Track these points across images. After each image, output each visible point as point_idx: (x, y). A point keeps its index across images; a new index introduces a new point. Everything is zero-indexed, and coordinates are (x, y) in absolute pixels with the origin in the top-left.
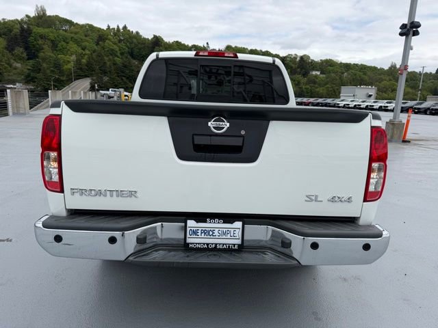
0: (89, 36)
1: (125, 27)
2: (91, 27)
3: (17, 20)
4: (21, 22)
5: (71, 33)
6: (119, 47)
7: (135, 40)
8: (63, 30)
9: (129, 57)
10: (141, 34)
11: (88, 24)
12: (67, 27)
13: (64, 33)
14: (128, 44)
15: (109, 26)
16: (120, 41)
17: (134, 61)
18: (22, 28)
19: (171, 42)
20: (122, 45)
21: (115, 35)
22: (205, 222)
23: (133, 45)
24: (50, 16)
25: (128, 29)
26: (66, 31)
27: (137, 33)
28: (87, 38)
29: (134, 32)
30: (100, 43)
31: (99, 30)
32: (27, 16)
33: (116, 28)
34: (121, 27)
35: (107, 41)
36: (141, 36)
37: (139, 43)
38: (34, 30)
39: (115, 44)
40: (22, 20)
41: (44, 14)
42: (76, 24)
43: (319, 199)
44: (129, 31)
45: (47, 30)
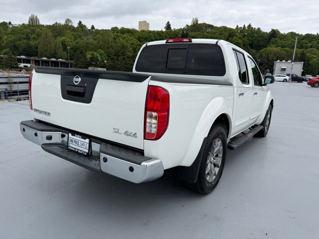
0: (223, 34)
1: (250, 26)
2: (225, 28)
3: (181, 29)
4: (183, 30)
5: (211, 34)
6: (243, 41)
7: (256, 35)
8: (207, 32)
9: (249, 47)
10: (261, 29)
11: (223, 26)
12: (209, 30)
13: (207, 34)
14: (250, 38)
15: (237, 26)
16: (244, 36)
17: (253, 50)
18: (183, 33)
19: (286, 33)
20: (246, 39)
21: (241, 32)
22: (75, 136)
23: (253, 39)
24: (200, 24)
25: (252, 26)
26: (208, 32)
27: (259, 29)
28: (221, 36)
29: (256, 28)
30: (230, 38)
31: (230, 29)
32: (187, 25)
33: (242, 26)
34: (246, 26)
35: (235, 37)
36: (261, 31)
37: (258, 36)
38: (190, 34)
39: (240, 39)
40: (184, 28)
41: (197, 23)
42: (216, 27)
43: (120, 132)
44: (252, 28)
45: (197, 33)
